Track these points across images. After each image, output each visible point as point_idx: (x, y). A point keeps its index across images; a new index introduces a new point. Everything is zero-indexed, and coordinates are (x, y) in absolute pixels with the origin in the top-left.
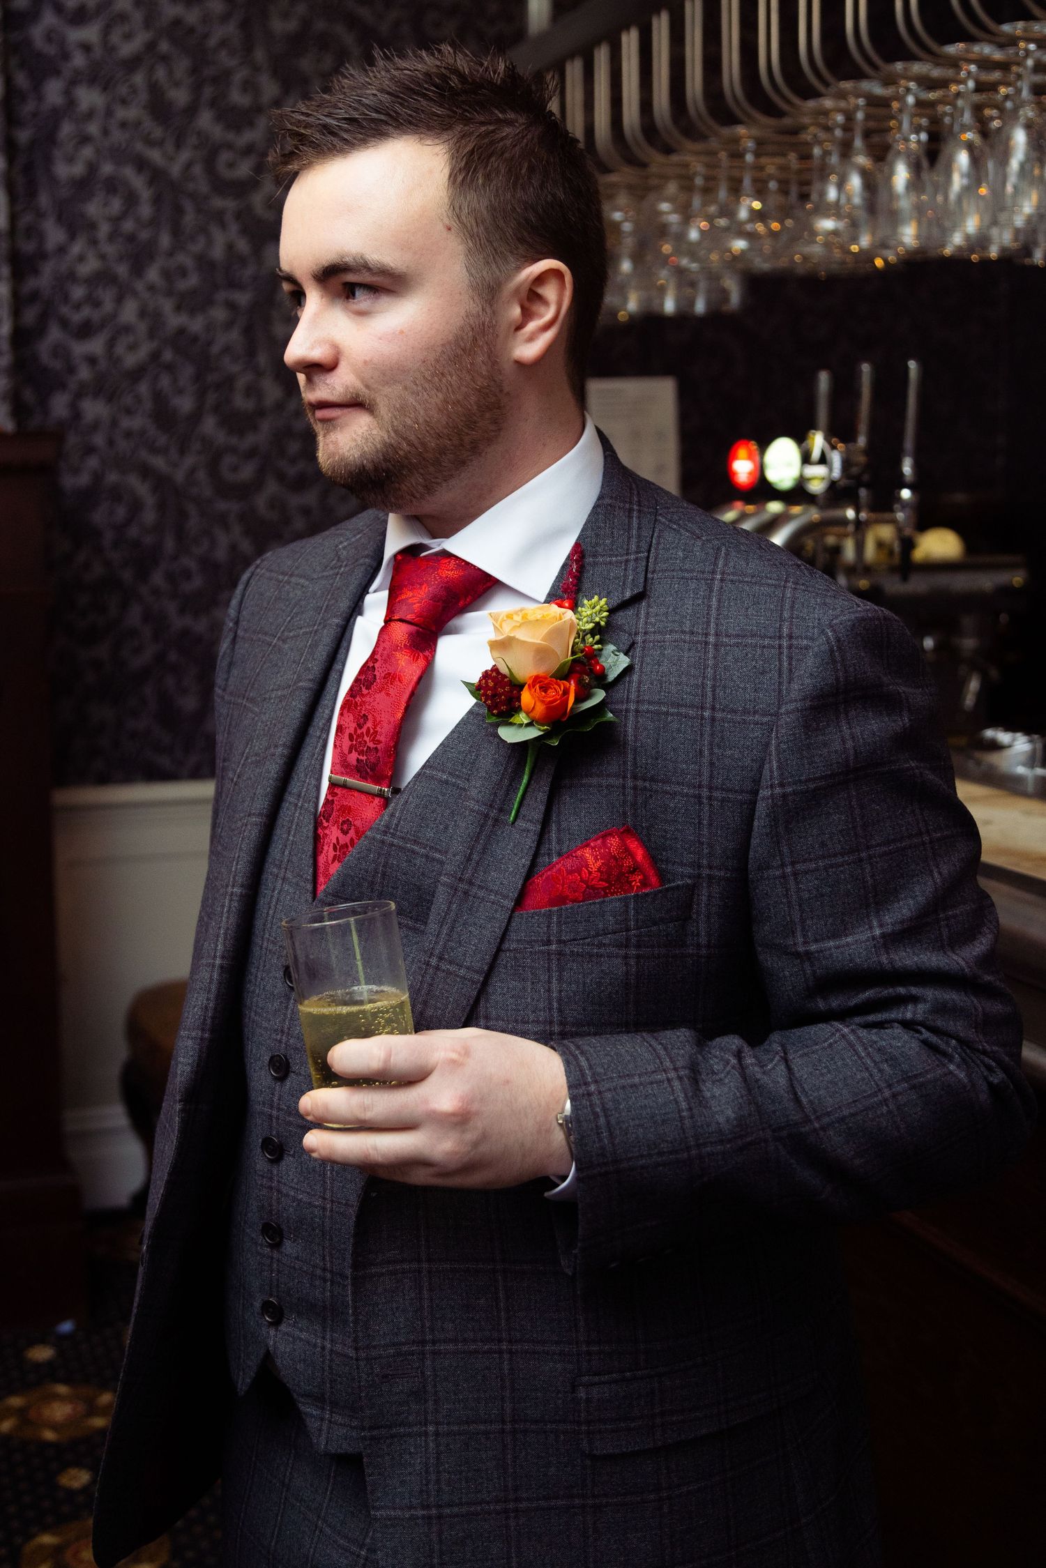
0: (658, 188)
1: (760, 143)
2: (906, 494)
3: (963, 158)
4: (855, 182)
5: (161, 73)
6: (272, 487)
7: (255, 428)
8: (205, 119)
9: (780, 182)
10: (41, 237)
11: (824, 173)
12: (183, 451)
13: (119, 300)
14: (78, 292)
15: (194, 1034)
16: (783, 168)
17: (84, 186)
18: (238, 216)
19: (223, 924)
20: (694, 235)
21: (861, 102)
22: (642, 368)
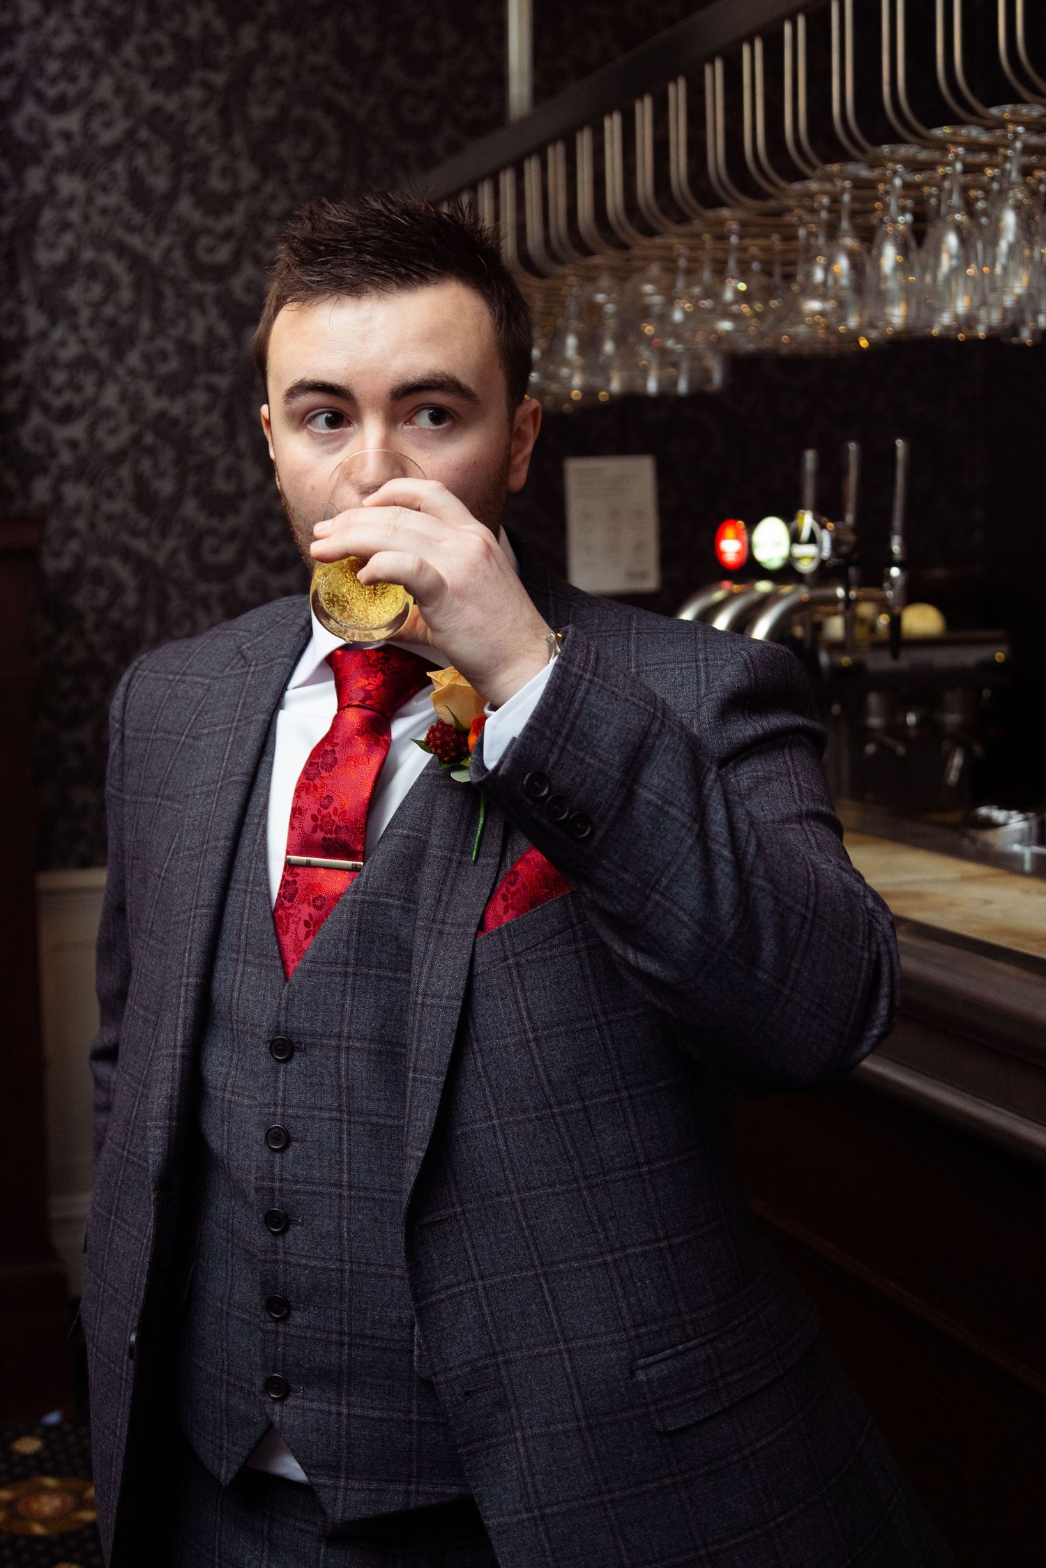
0: (642, 270)
1: (744, 224)
2: (895, 572)
3: (952, 240)
4: (843, 264)
5: (140, 160)
6: (253, 569)
7: (236, 510)
8: (185, 206)
9: (762, 262)
10: (23, 324)
11: (809, 255)
12: (164, 534)
13: (101, 384)
14: (59, 377)
15: (161, 1124)
16: (765, 250)
17: (65, 272)
18: (218, 300)
19: (180, 1015)
20: (678, 316)
21: (848, 184)
22: (621, 446)
